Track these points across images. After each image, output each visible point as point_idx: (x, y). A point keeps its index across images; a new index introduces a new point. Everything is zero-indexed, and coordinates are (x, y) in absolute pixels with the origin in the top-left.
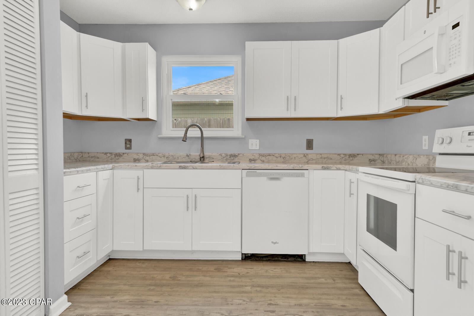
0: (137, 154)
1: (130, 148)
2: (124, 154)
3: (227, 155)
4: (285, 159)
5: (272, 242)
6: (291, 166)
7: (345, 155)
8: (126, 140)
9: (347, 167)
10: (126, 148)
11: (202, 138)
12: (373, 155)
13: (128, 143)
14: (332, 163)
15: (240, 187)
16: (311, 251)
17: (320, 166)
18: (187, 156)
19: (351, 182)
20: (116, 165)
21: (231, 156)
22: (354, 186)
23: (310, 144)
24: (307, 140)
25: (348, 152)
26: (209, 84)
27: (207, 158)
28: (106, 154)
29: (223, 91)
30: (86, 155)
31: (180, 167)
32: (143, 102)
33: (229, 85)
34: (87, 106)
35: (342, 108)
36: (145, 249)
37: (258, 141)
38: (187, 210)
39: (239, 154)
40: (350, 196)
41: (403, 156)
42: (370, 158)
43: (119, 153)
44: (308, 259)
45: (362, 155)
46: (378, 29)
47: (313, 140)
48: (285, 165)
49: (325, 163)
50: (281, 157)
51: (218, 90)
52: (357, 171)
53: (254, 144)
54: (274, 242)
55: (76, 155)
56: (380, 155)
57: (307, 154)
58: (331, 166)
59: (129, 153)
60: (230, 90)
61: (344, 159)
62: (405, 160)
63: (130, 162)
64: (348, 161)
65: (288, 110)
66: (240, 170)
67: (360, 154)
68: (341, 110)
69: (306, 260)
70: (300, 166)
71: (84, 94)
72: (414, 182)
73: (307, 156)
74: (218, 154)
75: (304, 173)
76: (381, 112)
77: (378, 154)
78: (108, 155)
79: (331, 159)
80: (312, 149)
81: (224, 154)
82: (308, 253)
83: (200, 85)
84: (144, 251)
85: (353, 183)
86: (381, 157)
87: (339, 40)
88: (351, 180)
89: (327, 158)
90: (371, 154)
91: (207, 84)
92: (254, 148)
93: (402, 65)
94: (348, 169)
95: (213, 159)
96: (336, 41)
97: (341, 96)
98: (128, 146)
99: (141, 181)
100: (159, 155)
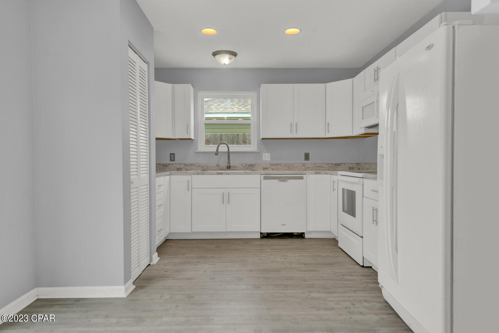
0: (180, 164)
1: (174, 160)
2: (169, 164)
3: (247, 165)
4: (289, 167)
5: (282, 225)
6: (294, 172)
7: (332, 164)
8: (171, 154)
9: (332, 172)
10: (171, 160)
11: (229, 153)
12: (352, 164)
13: (172, 157)
14: (322, 170)
15: (260, 187)
16: (308, 230)
17: (314, 172)
18: (217, 165)
19: (334, 182)
21: (250, 165)
22: (336, 184)
23: (307, 157)
24: (305, 153)
25: (334, 162)
26: (216, 101)
27: (232, 167)
29: (230, 108)
31: (217, 173)
32: (188, 127)
33: (234, 102)
35: (328, 131)
36: (193, 231)
37: (269, 154)
38: (223, 203)
39: (255, 164)
40: (333, 191)
41: (370, 165)
42: (350, 167)
43: (166, 164)
44: (306, 236)
45: (344, 164)
46: (351, 79)
47: (309, 153)
48: (291, 171)
49: (318, 170)
50: (286, 166)
51: (224, 107)
52: (337, 175)
53: (266, 157)
54: (283, 224)
56: (357, 164)
57: (305, 164)
58: (321, 171)
59: (173, 164)
60: (236, 106)
61: (331, 167)
62: (371, 167)
64: (334, 169)
65: (291, 133)
66: (260, 175)
67: (343, 164)
68: (328, 133)
69: (306, 237)
70: (301, 172)
72: (363, 178)
73: (305, 165)
74: (240, 165)
75: (303, 177)
76: (354, 135)
77: (355, 163)
78: (158, 165)
79: (322, 167)
80: (309, 160)
81: (244, 164)
82: (307, 231)
83: (208, 102)
84: (192, 233)
85: (335, 182)
86: (357, 166)
87: (326, 84)
88: (333, 180)
89: (319, 166)
90: (350, 164)
91: (214, 101)
92: (267, 159)
93: (363, 108)
94: (332, 174)
95: (236, 168)
96: (324, 85)
97: (328, 123)
98: (172, 159)
99: (190, 183)
100: (196, 165)
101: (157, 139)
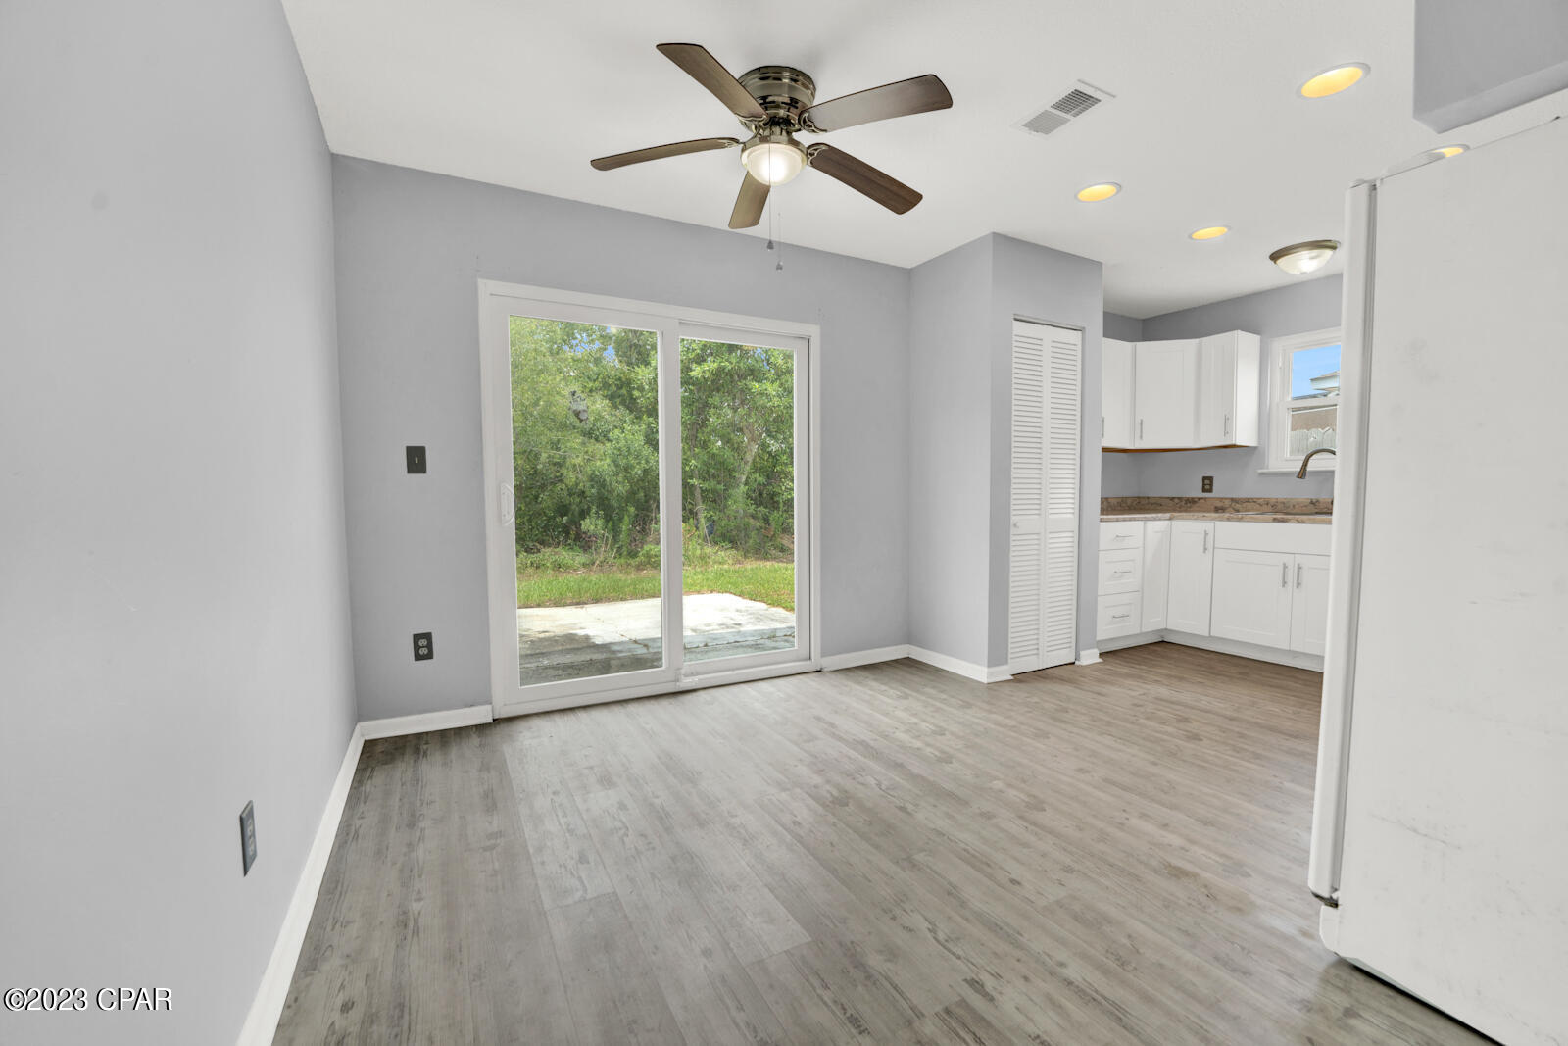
0: (1221, 499)
1: (1210, 491)
2: (1199, 499)
8: (1204, 479)
10: (1204, 490)
13: (1208, 484)
18: (1312, 503)
20: (1176, 514)
28: (1172, 499)
30: (1143, 502)
32: (1227, 421)
34: (1141, 437)
36: (1212, 634)
38: (1282, 586)
43: (1186, 498)
55: (1129, 502)
59: (1208, 498)
63: (1209, 511)
71: (1138, 421)
78: (1176, 501)
84: (1211, 638)
98: (1207, 487)
99: (1210, 539)
100: (1259, 501)
101: (1105, 450)
